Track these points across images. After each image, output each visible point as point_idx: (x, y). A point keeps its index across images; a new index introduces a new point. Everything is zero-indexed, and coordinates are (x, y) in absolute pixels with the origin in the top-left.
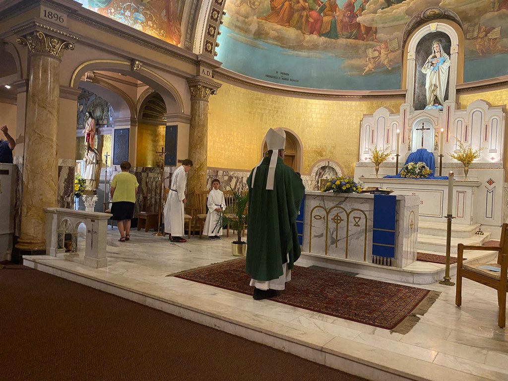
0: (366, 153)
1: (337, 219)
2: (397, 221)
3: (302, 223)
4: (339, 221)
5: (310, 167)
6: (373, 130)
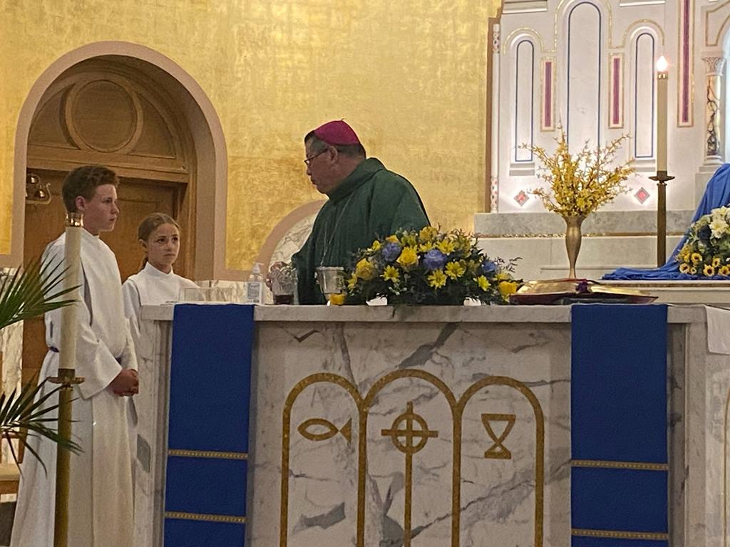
0: (521, 169)
1: (411, 433)
2: (677, 419)
3: (245, 461)
4: (416, 441)
5: (264, 241)
6: (548, 65)
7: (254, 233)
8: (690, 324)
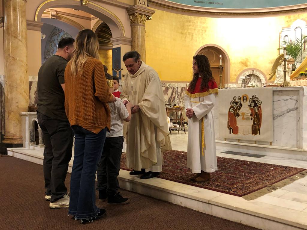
2: (298, 108)
5: (237, 76)
6: (291, 41)
7: (235, 75)
8: (300, 90)
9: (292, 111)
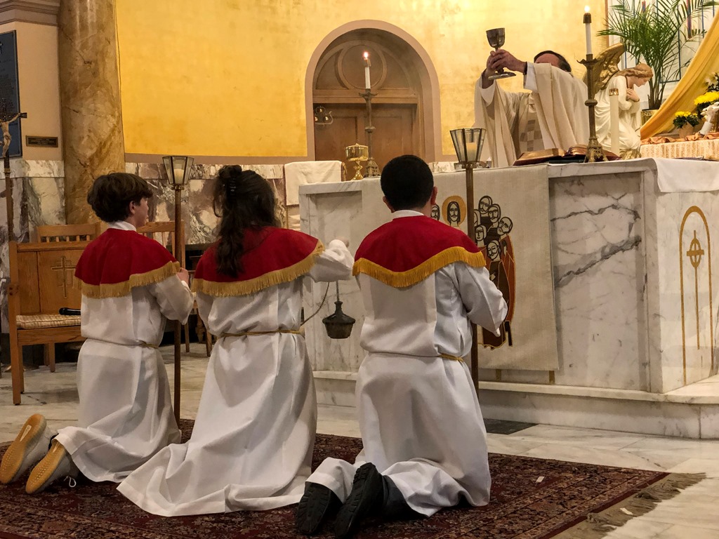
2: (639, 241)
8: (643, 171)
9: (619, 254)
